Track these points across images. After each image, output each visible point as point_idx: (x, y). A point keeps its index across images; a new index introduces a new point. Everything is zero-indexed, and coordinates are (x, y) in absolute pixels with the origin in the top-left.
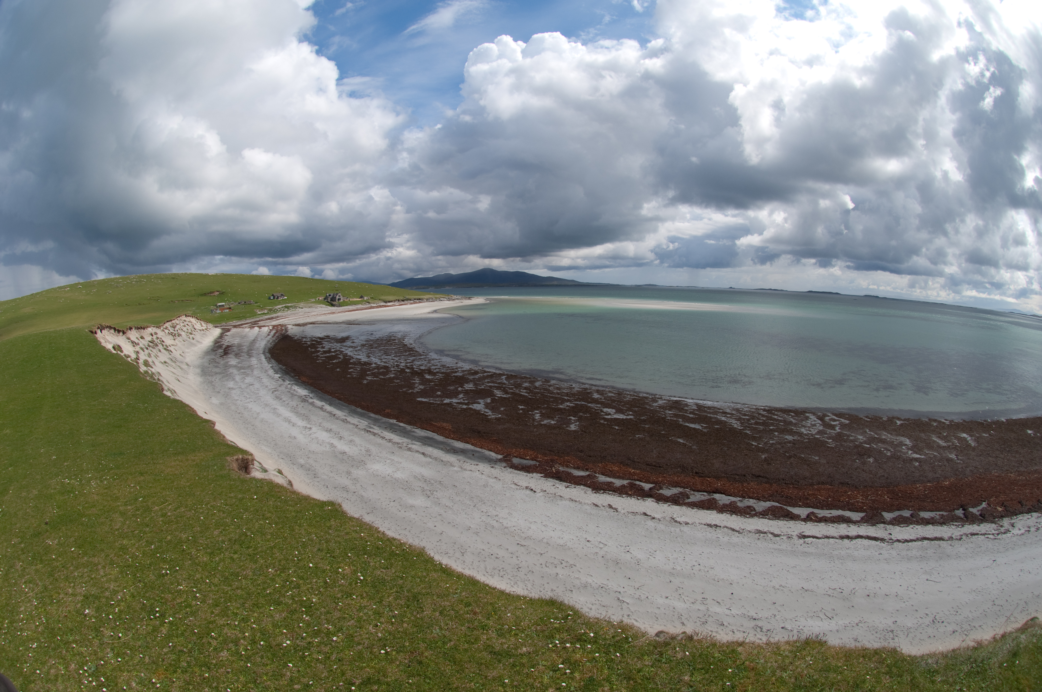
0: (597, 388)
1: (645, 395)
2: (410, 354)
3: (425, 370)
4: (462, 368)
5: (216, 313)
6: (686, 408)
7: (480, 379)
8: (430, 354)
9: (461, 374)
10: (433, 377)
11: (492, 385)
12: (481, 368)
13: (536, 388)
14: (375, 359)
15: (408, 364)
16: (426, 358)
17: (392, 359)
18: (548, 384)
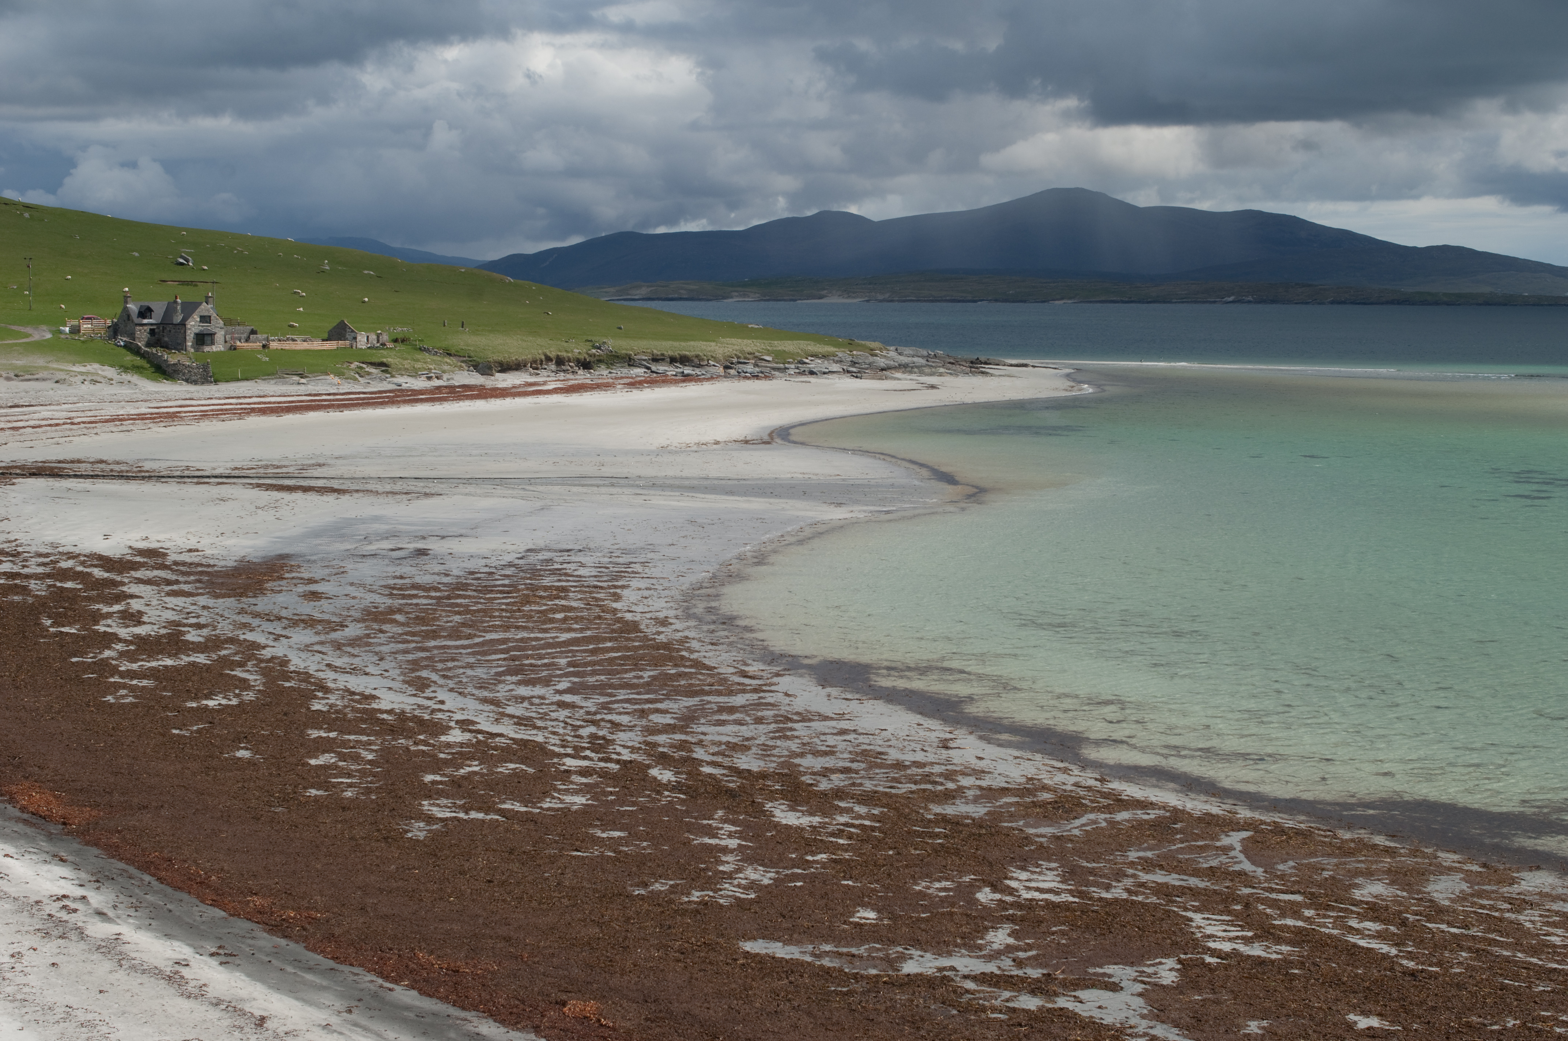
3: (763, 775)
4: (979, 773)
7: (1094, 844)
8: (789, 683)
9: (978, 811)
10: (816, 820)
11: (1173, 879)
12: (1089, 779)
13: (1437, 912)
14: (460, 701)
15: (661, 739)
16: (759, 705)
17: (562, 705)
18: (1505, 890)
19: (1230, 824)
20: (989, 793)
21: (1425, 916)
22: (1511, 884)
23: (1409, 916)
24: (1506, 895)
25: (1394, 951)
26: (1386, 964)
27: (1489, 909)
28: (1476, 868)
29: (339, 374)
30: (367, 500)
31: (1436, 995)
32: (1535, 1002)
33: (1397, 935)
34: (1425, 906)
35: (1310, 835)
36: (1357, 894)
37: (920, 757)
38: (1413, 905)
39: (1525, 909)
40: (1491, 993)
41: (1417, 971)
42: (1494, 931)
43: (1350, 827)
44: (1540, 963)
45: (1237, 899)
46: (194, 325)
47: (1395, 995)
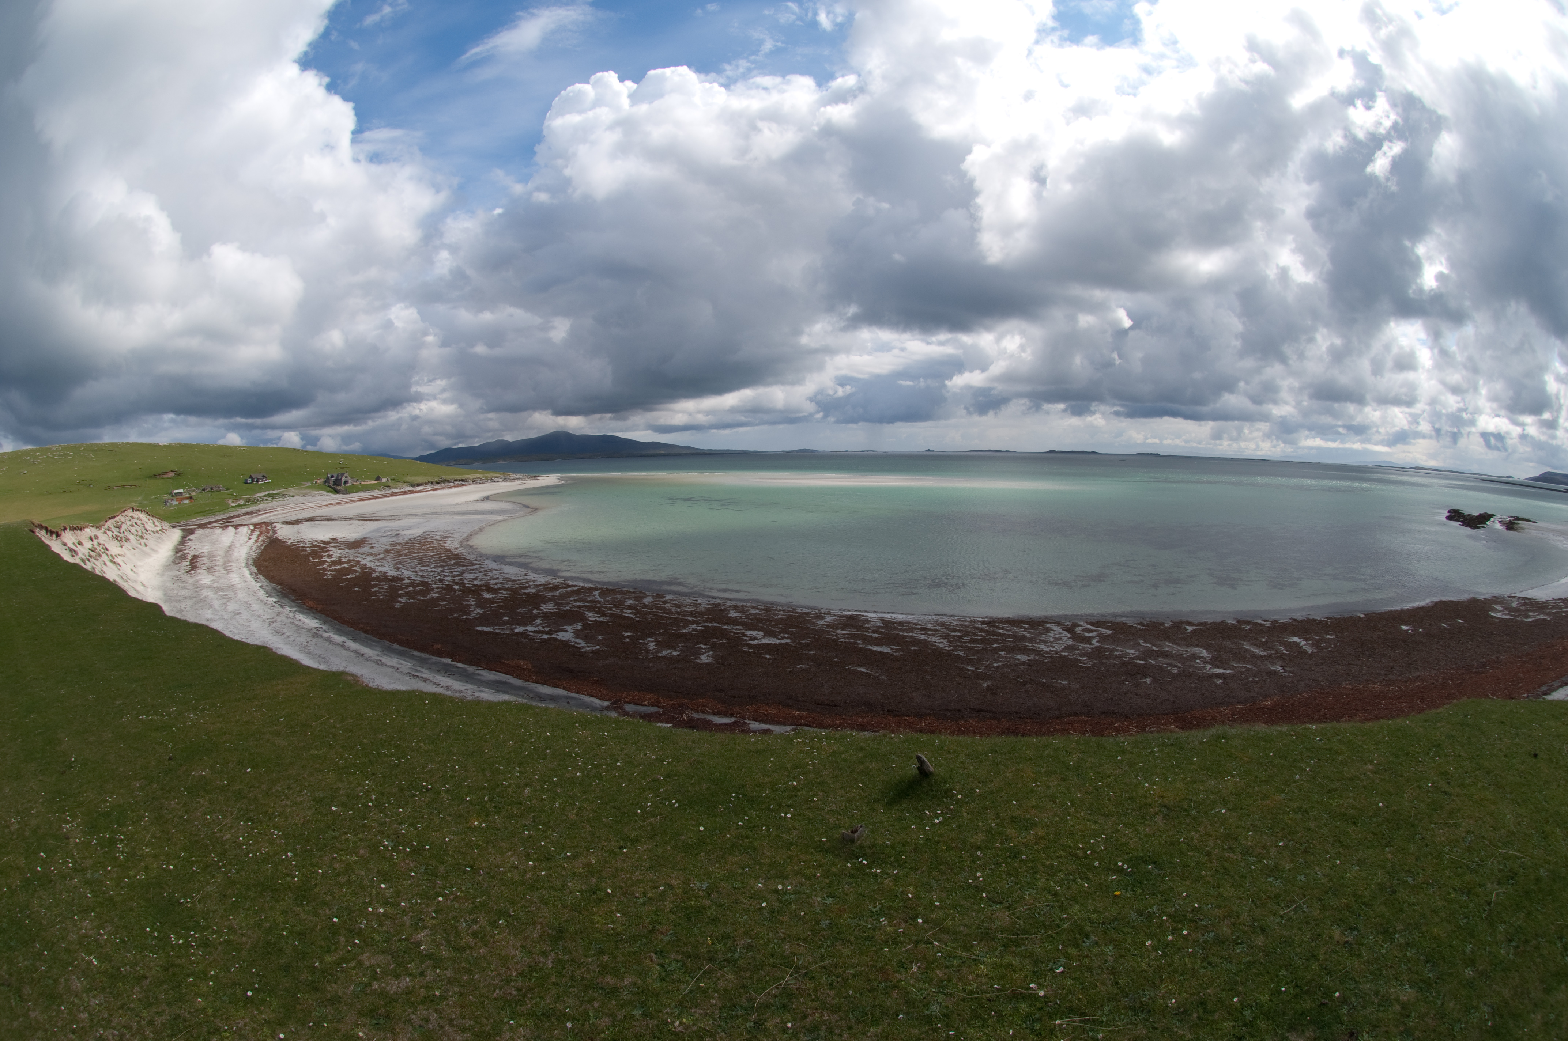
0: (733, 603)
1: (805, 610)
2: (456, 563)
3: (481, 586)
4: (534, 581)
5: (171, 505)
6: (867, 625)
7: (562, 596)
8: (486, 562)
9: (534, 591)
10: (494, 596)
11: (581, 604)
12: (561, 581)
13: (645, 606)
14: (407, 572)
15: (456, 578)
16: (480, 568)
17: (432, 571)
18: (662, 600)
19: (596, 589)
20: (536, 586)
21: (643, 608)
23: (639, 608)
29: (378, 489)
30: (385, 522)
33: (636, 613)
34: (643, 605)
36: (626, 604)
37: (519, 578)
41: (639, 620)
42: (660, 610)
45: (597, 607)
46: (343, 479)
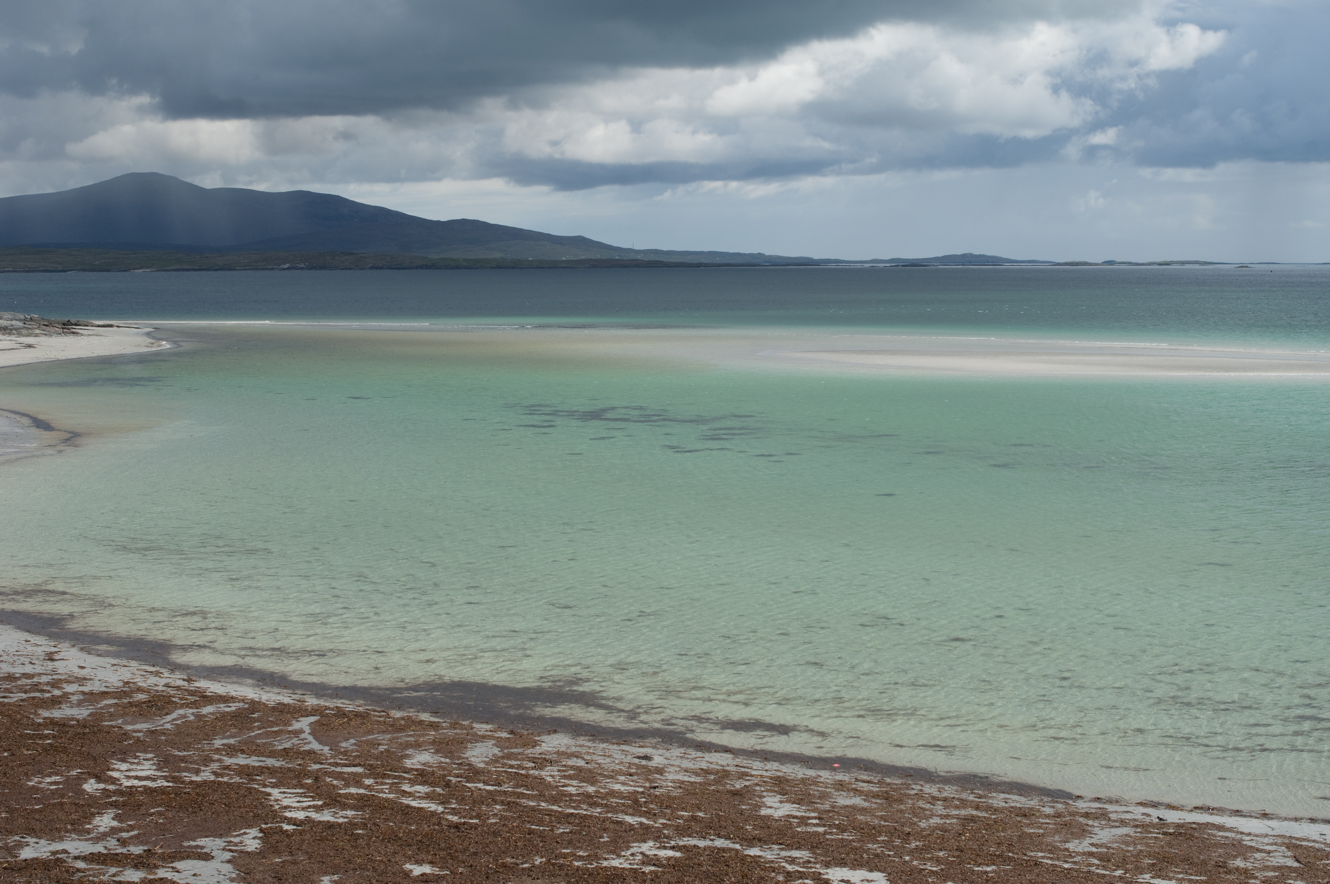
0: (773, 769)
4: (82, 680)
6: (1238, 864)
7: (183, 735)
9: (82, 713)
11: (253, 761)
12: (177, 679)
13: (474, 773)
18: (529, 751)
19: (299, 711)
20: (91, 697)
21: (465, 778)
22: (533, 747)
23: (451, 778)
24: (530, 756)
25: (440, 809)
26: (434, 820)
27: (517, 768)
28: (505, 735)
31: (477, 842)
32: (557, 842)
33: (443, 795)
34: (464, 770)
35: (367, 716)
36: (408, 763)
37: (28, 669)
38: (455, 769)
39: (546, 766)
40: (520, 837)
41: (460, 824)
42: (522, 786)
43: (400, 708)
44: (560, 809)
45: (307, 774)
47: (443, 845)
